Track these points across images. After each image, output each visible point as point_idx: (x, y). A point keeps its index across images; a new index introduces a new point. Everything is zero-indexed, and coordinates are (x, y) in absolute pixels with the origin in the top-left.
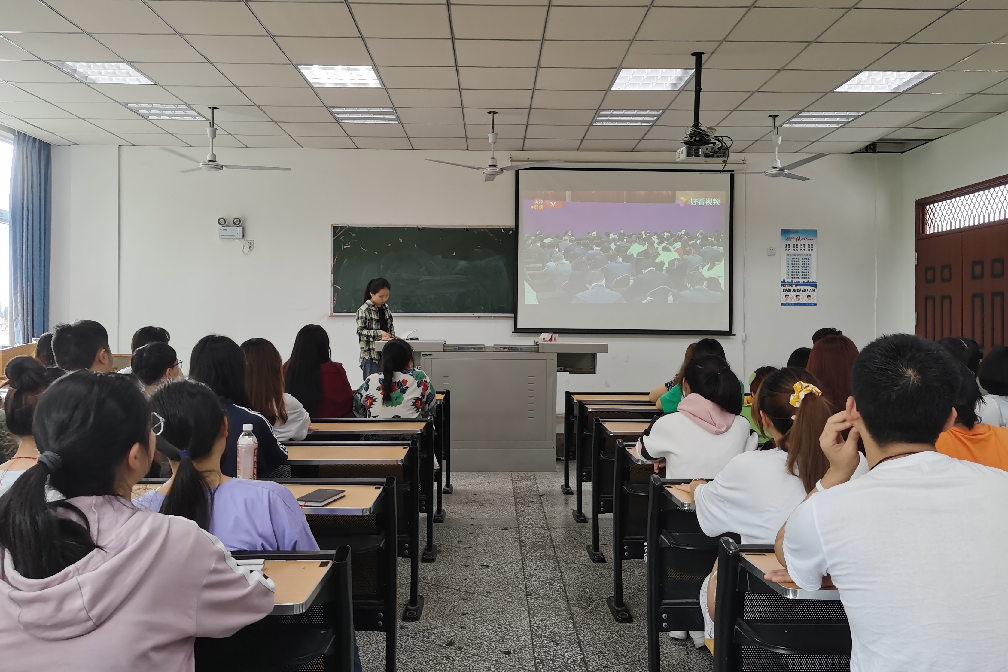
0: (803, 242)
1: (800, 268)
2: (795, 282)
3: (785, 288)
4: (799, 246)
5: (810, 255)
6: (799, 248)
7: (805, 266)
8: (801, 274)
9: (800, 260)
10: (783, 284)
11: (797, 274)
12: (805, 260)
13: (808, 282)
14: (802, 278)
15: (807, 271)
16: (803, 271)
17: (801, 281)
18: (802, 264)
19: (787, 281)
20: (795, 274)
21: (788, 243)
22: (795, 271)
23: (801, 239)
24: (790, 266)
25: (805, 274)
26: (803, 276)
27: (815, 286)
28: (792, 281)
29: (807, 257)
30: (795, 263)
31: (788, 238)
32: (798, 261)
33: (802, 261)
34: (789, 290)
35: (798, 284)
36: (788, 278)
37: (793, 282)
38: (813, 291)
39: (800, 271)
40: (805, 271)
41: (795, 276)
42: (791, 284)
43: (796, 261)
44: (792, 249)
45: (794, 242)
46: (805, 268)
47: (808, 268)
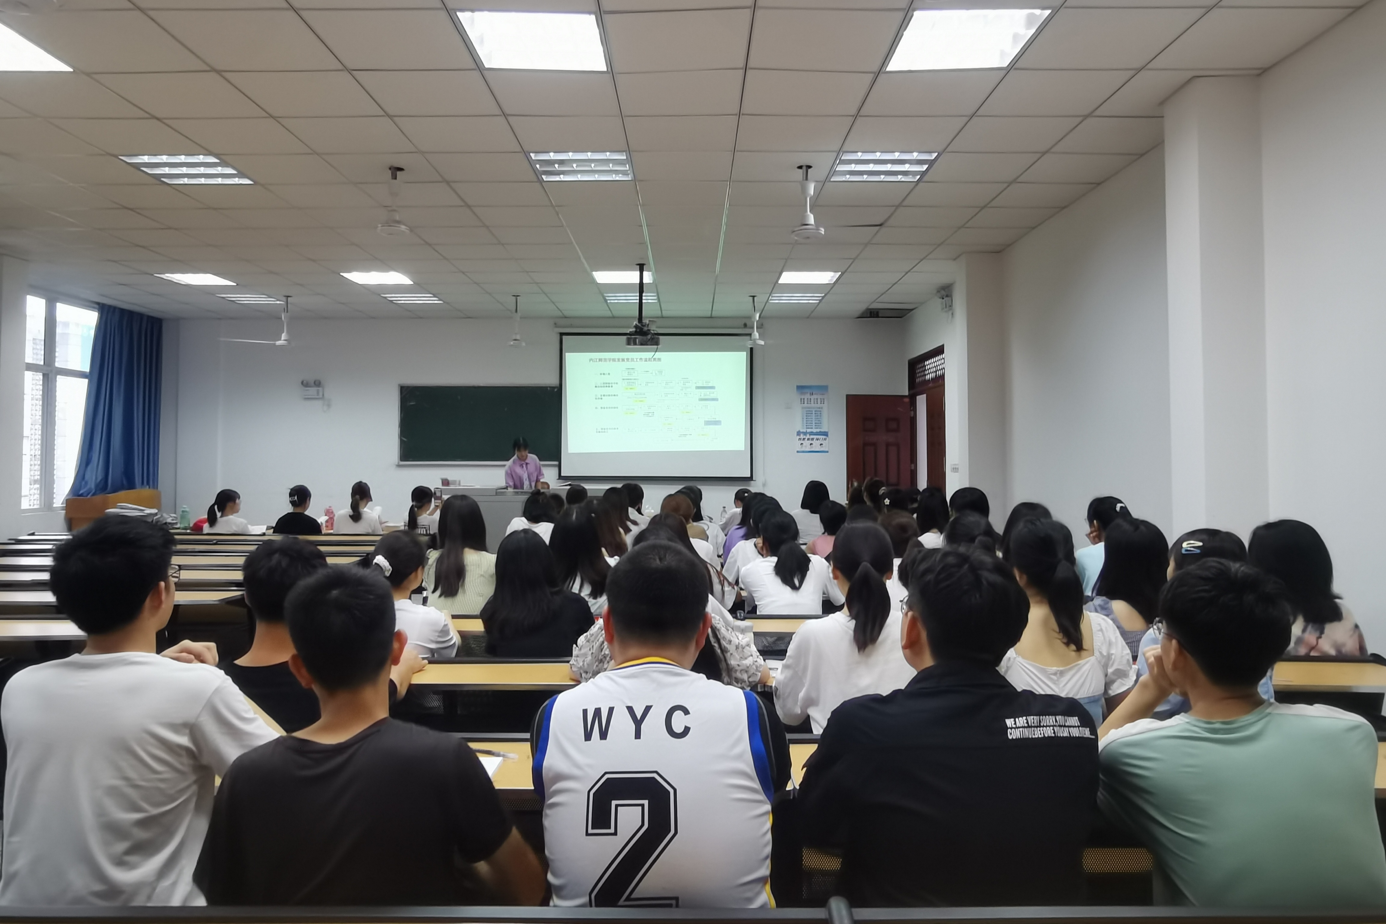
0: (815, 396)
1: (814, 420)
2: (809, 432)
3: (800, 437)
4: (812, 400)
5: (822, 408)
6: (812, 402)
7: (818, 417)
8: (814, 424)
9: (814, 412)
10: (799, 433)
11: (811, 424)
12: (818, 412)
13: (820, 432)
14: (815, 428)
15: (820, 422)
16: (816, 422)
17: (815, 430)
18: (815, 416)
19: (801, 431)
20: (809, 424)
21: (803, 397)
22: (809, 422)
23: (814, 393)
24: (805, 417)
25: (818, 424)
26: (816, 427)
27: (827, 435)
28: (806, 431)
29: (820, 410)
30: (809, 415)
31: (802, 393)
32: (812, 414)
33: (815, 414)
34: (804, 439)
35: (811, 433)
36: (803, 428)
37: (808, 431)
38: (825, 439)
39: (814, 422)
40: (818, 422)
41: (809, 427)
42: (805, 433)
43: (810, 414)
44: (806, 402)
45: (807, 396)
46: (818, 420)
47: (820, 420)
